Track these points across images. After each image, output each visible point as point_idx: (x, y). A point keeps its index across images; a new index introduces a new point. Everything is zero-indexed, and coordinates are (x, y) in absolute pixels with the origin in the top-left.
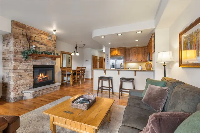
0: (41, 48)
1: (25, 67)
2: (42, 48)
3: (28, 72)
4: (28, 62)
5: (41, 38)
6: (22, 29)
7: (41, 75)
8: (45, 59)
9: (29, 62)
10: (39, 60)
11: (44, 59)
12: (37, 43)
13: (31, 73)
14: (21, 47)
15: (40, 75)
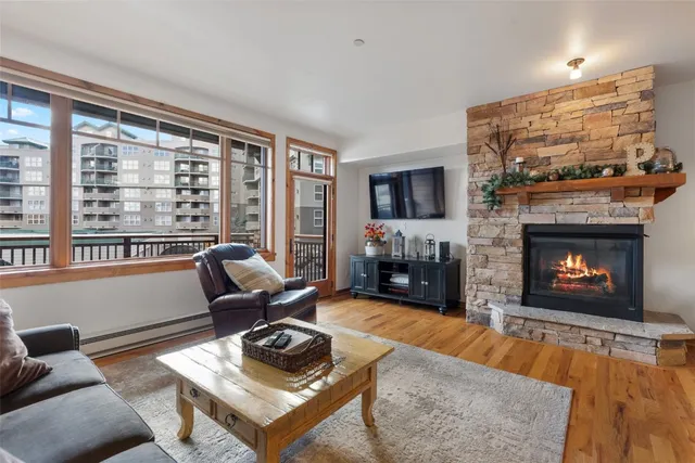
0: (552, 160)
1: (496, 232)
2: (562, 156)
3: (504, 247)
4: (504, 215)
5: (557, 119)
6: (487, 120)
7: (574, 261)
8: (576, 201)
9: (508, 215)
10: (546, 207)
11: (570, 201)
12: (535, 144)
13: (516, 252)
14: (486, 174)
15: (569, 263)
